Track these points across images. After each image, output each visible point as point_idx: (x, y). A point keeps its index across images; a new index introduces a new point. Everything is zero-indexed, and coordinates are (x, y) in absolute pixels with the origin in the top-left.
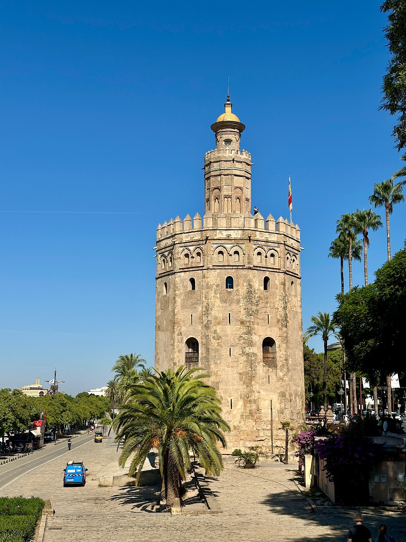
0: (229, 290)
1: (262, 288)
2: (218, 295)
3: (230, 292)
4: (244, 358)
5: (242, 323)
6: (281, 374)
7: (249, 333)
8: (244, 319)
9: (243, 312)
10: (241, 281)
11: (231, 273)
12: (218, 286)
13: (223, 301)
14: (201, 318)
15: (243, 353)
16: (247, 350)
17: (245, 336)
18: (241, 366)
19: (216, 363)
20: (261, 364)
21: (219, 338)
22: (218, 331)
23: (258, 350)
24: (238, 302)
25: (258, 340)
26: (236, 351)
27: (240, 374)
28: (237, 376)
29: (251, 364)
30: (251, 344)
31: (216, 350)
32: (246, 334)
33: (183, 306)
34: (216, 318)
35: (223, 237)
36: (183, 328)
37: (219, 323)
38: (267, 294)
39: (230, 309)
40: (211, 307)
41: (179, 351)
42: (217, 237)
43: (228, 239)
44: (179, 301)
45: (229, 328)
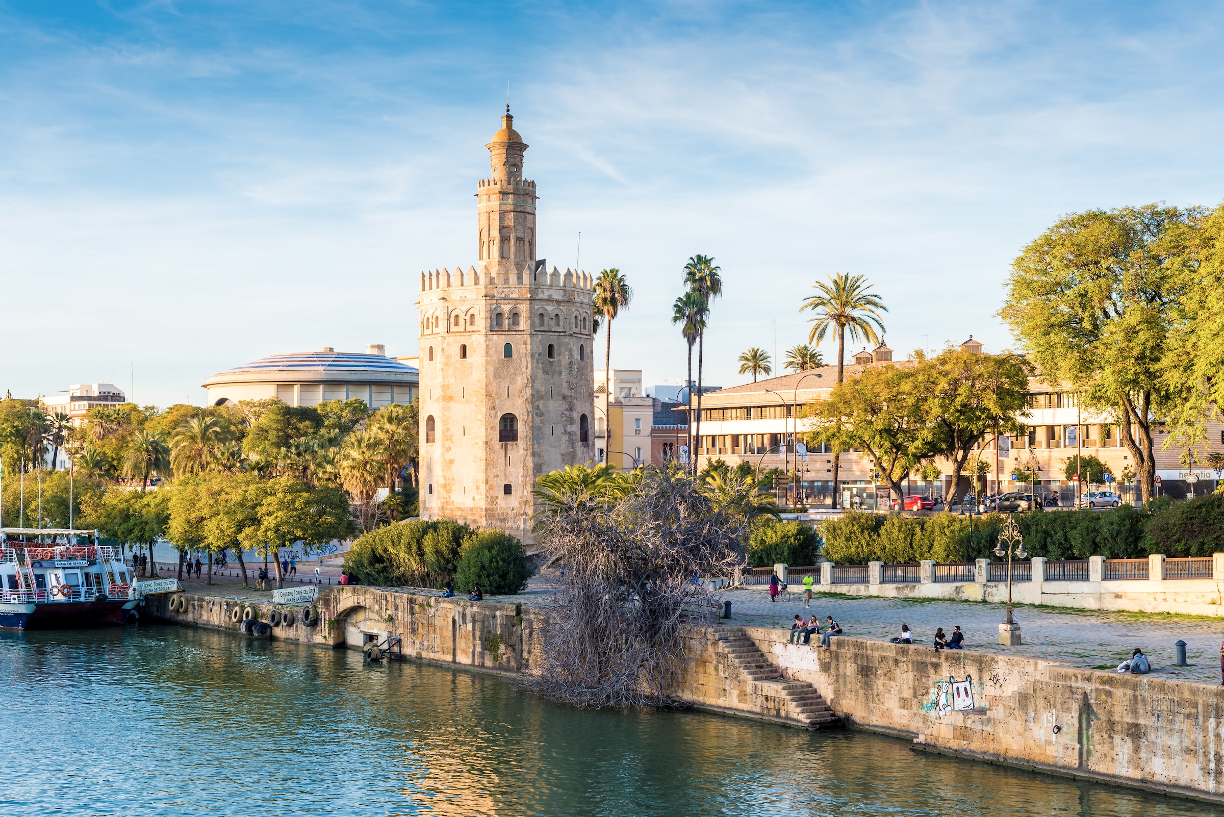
0: (551, 360)
1: (579, 357)
2: (540, 366)
3: (551, 363)
4: (566, 438)
5: (564, 397)
7: (571, 409)
8: (566, 393)
9: (565, 385)
10: (563, 349)
11: (553, 339)
12: (540, 354)
13: (546, 372)
14: (521, 391)
15: (565, 431)
16: (569, 429)
17: (567, 413)
18: (563, 446)
19: (539, 443)
20: (580, 444)
21: (542, 415)
22: (541, 407)
23: (576, 428)
24: (560, 373)
25: (577, 416)
26: (559, 430)
27: (563, 455)
29: (572, 443)
30: (571, 421)
31: (540, 429)
32: (567, 410)
33: (497, 375)
34: (538, 391)
35: (545, 297)
36: (498, 401)
37: (541, 398)
38: (583, 364)
39: (552, 381)
40: (533, 379)
41: (492, 428)
42: (540, 296)
43: (549, 300)
44: (491, 369)
45: (551, 404)
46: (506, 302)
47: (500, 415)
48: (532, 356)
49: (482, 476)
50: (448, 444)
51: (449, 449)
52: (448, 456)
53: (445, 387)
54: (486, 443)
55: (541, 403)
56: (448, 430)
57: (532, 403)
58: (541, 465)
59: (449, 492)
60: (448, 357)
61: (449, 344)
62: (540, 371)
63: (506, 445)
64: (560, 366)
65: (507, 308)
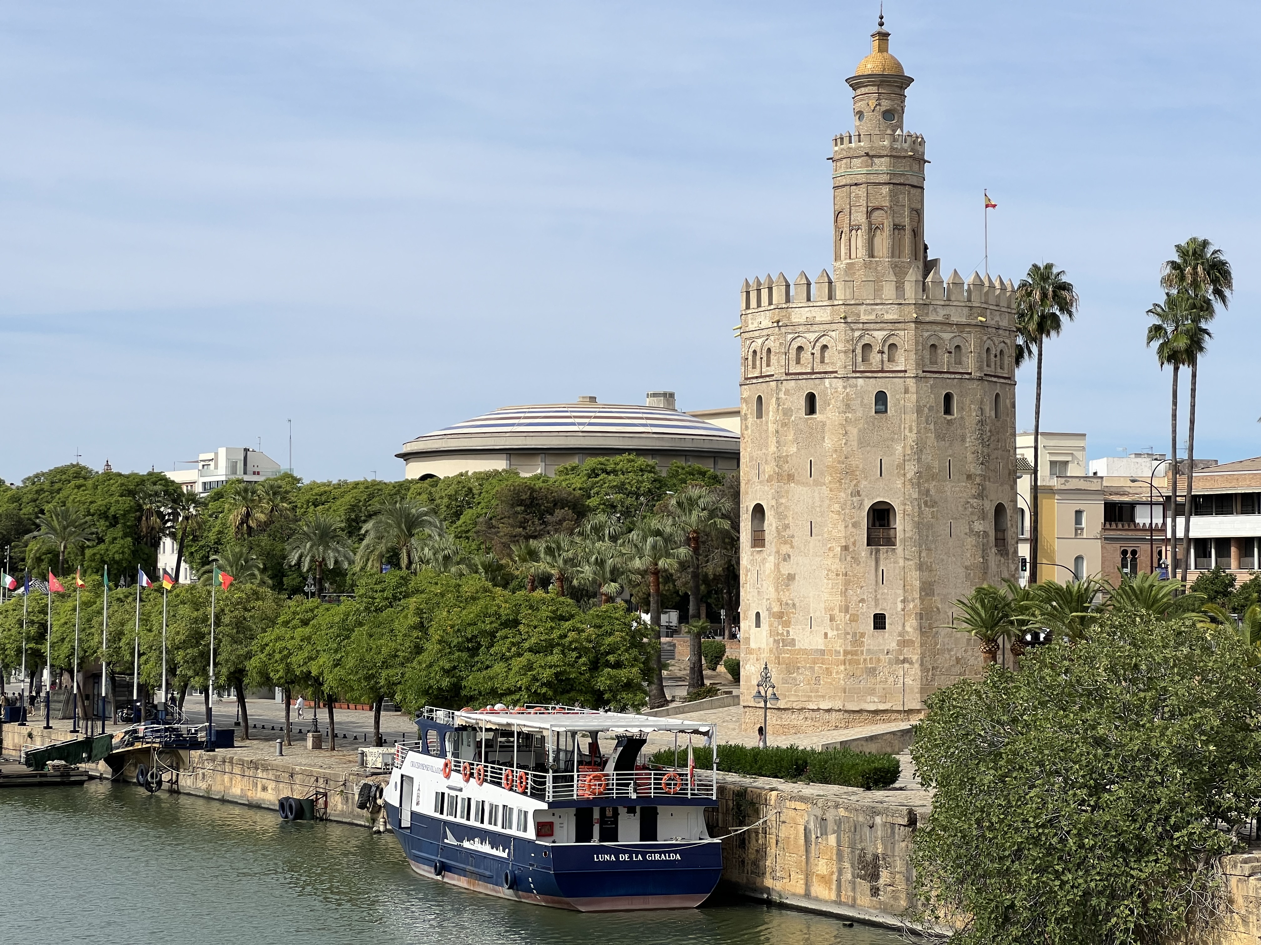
0: (949, 417)
1: (994, 414)
2: (932, 427)
3: (949, 422)
4: (973, 540)
5: (969, 477)
7: (980, 495)
8: (973, 471)
9: (970, 457)
10: (967, 400)
11: (951, 384)
12: (931, 409)
13: (940, 437)
14: (901, 466)
15: (971, 530)
16: (977, 526)
17: (974, 501)
18: (968, 554)
19: (929, 550)
20: (994, 550)
21: (934, 504)
22: (932, 492)
23: (988, 525)
24: (963, 440)
25: (989, 506)
26: (961, 528)
27: (967, 568)
28: (961, 571)
29: (982, 549)
30: (981, 514)
31: (930, 526)
32: (974, 497)
33: (862, 443)
34: (929, 468)
35: (940, 318)
36: (864, 483)
37: (933, 477)
38: (998, 424)
39: (950, 452)
40: (920, 448)
41: (855, 525)
42: (931, 318)
43: (946, 324)
44: (854, 432)
45: (948, 487)
46: (878, 326)
47: (867, 505)
48: (919, 410)
49: (837, 601)
50: (785, 549)
51: (787, 558)
52: (786, 569)
53: (781, 460)
54: (846, 548)
55: (932, 485)
56: (787, 527)
57: (919, 484)
58: (931, 584)
59: (787, 624)
60: (787, 413)
61: (787, 392)
62: (932, 436)
63: (878, 551)
64: (963, 427)
65: (880, 335)
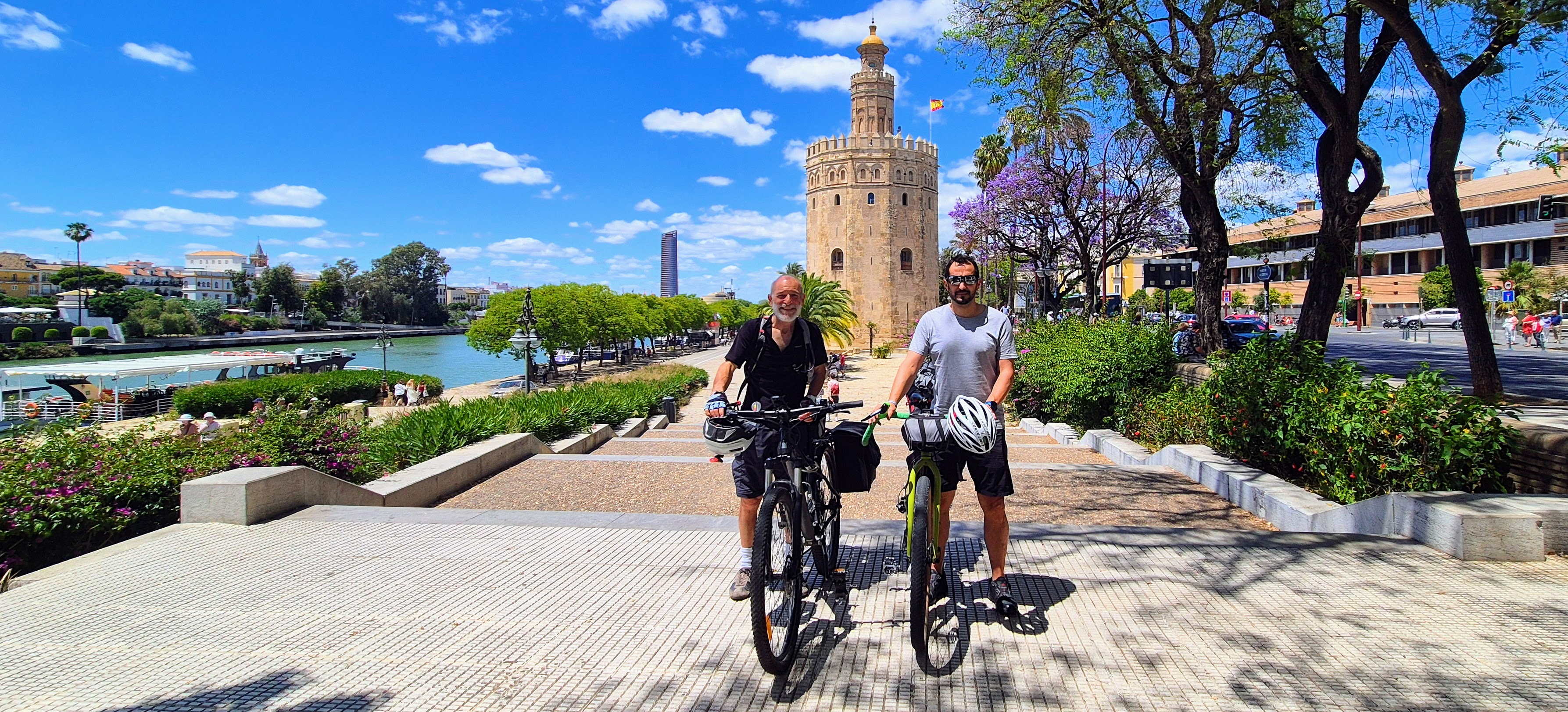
0: (870, 205)
1: (901, 203)
2: (862, 210)
3: (871, 208)
4: (884, 267)
5: (882, 235)
6: (917, 280)
7: (888, 244)
8: (884, 232)
9: (883, 225)
10: (881, 197)
11: (872, 190)
12: (860, 201)
13: (865, 215)
14: (845, 231)
15: (883, 261)
16: (887, 259)
17: (885, 247)
19: (858, 271)
20: (900, 271)
21: (862, 249)
22: (861, 243)
23: (896, 260)
24: (879, 215)
25: (897, 250)
26: (877, 260)
27: (880, 281)
28: (878, 282)
29: (890, 271)
30: (890, 254)
31: (859, 260)
32: (884, 245)
33: (829, 220)
34: (858, 230)
35: (865, 157)
36: (831, 240)
37: (861, 235)
38: (906, 208)
39: (871, 222)
40: (854, 221)
41: (826, 260)
44: (826, 215)
45: (870, 240)
46: (836, 162)
47: (832, 248)
48: (856, 203)
54: (823, 271)
55: (860, 239)
57: (854, 239)
58: (860, 288)
62: (860, 215)
63: (836, 272)
64: (878, 210)
65: (837, 167)
